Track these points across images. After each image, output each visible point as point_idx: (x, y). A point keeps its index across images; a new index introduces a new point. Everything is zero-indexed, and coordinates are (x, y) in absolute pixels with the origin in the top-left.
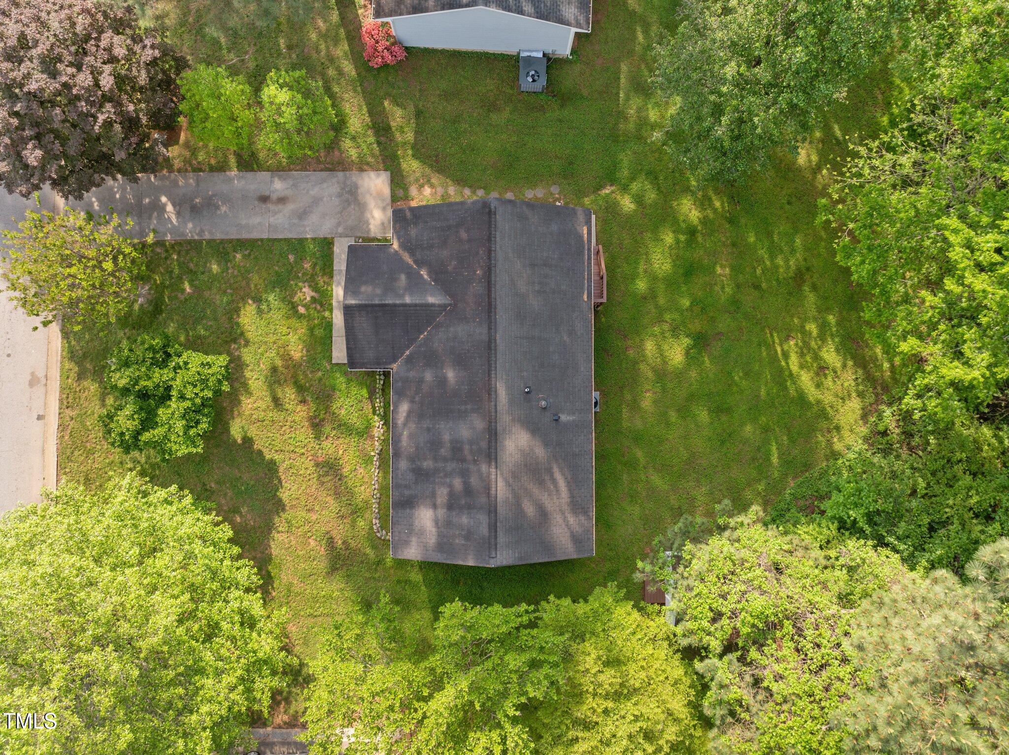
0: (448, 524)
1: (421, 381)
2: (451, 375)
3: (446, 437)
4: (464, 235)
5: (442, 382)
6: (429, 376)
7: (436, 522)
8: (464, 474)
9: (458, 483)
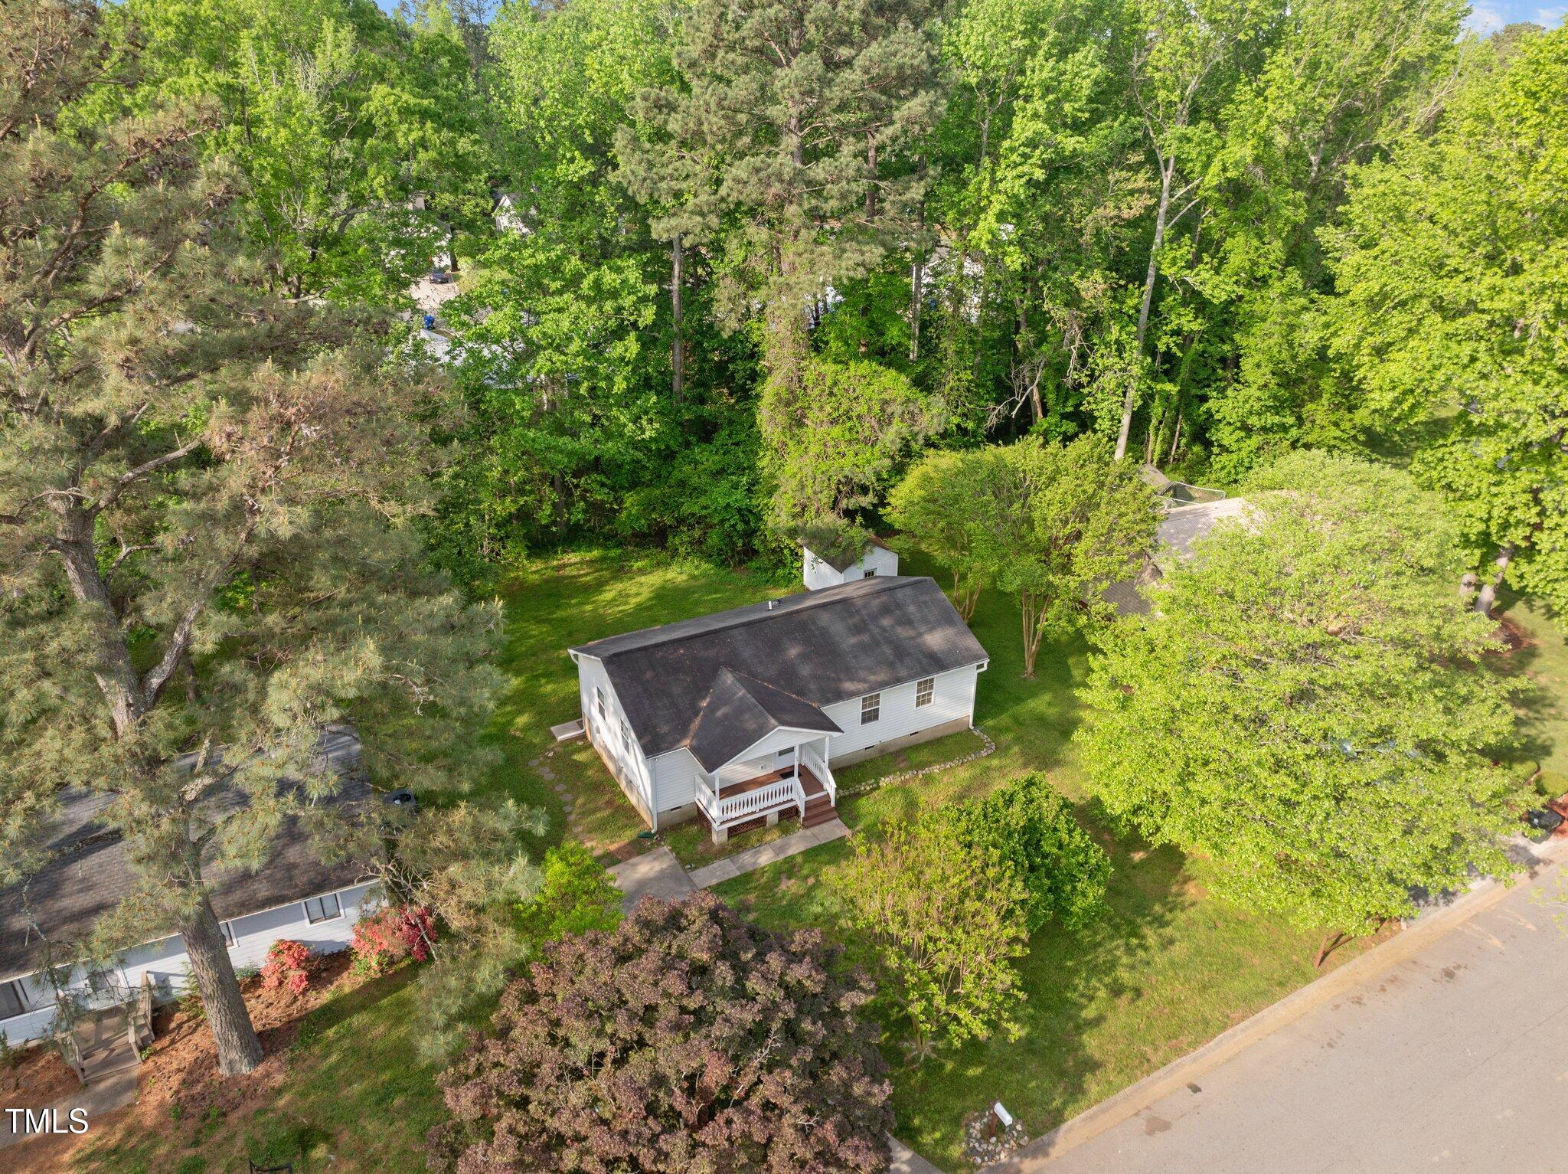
0: (925, 621)
1: (815, 677)
2: (793, 652)
3: (853, 640)
4: (649, 675)
5: (804, 657)
6: (805, 671)
7: (932, 630)
8: (874, 618)
9: (886, 622)
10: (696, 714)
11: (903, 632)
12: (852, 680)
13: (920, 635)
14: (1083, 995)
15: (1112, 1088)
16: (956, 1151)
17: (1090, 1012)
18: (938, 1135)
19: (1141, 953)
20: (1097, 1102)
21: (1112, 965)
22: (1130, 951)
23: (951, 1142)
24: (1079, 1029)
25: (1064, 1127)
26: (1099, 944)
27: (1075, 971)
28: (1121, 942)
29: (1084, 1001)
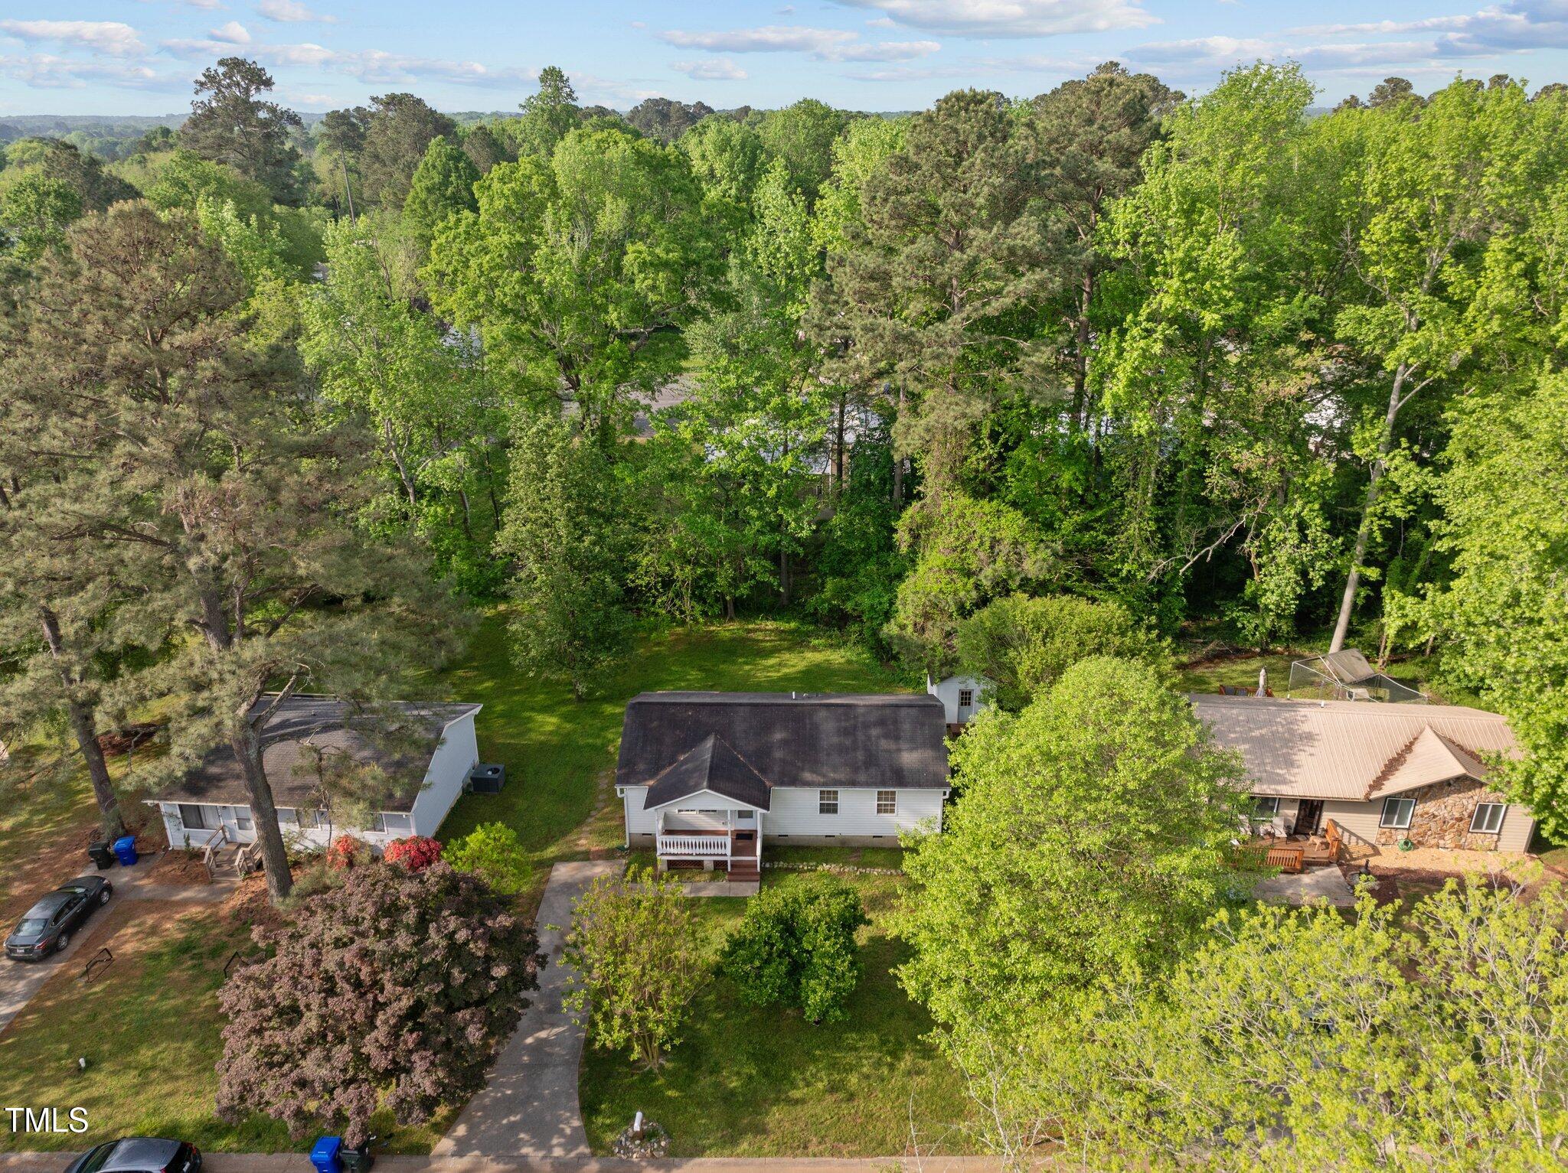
1: (783, 761)
2: (778, 736)
3: (835, 740)
4: (655, 724)
5: (785, 743)
6: (778, 754)
7: (912, 749)
8: (867, 726)
9: (875, 732)
10: (670, 764)
11: (884, 744)
12: (813, 772)
13: (899, 750)
14: (804, 1079)
15: (759, 1153)
16: (609, 1137)
17: (796, 1094)
18: (608, 1121)
19: (885, 1071)
20: (738, 1155)
21: (850, 1069)
22: (878, 1064)
23: (612, 1131)
24: (777, 1101)
25: (697, 1160)
26: (856, 1049)
27: (815, 1060)
28: (876, 1055)
29: (801, 1084)
